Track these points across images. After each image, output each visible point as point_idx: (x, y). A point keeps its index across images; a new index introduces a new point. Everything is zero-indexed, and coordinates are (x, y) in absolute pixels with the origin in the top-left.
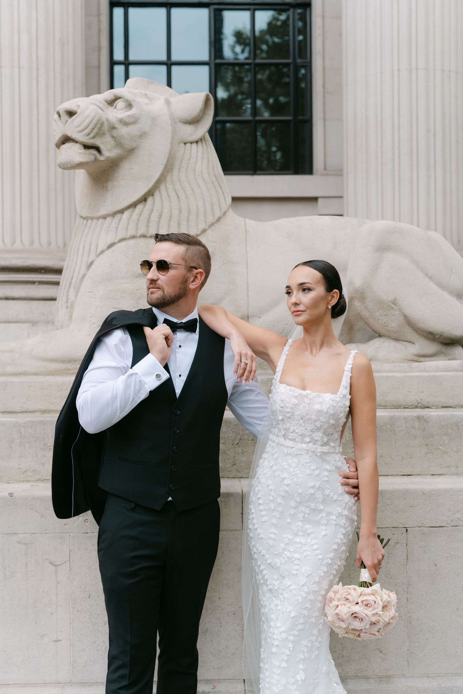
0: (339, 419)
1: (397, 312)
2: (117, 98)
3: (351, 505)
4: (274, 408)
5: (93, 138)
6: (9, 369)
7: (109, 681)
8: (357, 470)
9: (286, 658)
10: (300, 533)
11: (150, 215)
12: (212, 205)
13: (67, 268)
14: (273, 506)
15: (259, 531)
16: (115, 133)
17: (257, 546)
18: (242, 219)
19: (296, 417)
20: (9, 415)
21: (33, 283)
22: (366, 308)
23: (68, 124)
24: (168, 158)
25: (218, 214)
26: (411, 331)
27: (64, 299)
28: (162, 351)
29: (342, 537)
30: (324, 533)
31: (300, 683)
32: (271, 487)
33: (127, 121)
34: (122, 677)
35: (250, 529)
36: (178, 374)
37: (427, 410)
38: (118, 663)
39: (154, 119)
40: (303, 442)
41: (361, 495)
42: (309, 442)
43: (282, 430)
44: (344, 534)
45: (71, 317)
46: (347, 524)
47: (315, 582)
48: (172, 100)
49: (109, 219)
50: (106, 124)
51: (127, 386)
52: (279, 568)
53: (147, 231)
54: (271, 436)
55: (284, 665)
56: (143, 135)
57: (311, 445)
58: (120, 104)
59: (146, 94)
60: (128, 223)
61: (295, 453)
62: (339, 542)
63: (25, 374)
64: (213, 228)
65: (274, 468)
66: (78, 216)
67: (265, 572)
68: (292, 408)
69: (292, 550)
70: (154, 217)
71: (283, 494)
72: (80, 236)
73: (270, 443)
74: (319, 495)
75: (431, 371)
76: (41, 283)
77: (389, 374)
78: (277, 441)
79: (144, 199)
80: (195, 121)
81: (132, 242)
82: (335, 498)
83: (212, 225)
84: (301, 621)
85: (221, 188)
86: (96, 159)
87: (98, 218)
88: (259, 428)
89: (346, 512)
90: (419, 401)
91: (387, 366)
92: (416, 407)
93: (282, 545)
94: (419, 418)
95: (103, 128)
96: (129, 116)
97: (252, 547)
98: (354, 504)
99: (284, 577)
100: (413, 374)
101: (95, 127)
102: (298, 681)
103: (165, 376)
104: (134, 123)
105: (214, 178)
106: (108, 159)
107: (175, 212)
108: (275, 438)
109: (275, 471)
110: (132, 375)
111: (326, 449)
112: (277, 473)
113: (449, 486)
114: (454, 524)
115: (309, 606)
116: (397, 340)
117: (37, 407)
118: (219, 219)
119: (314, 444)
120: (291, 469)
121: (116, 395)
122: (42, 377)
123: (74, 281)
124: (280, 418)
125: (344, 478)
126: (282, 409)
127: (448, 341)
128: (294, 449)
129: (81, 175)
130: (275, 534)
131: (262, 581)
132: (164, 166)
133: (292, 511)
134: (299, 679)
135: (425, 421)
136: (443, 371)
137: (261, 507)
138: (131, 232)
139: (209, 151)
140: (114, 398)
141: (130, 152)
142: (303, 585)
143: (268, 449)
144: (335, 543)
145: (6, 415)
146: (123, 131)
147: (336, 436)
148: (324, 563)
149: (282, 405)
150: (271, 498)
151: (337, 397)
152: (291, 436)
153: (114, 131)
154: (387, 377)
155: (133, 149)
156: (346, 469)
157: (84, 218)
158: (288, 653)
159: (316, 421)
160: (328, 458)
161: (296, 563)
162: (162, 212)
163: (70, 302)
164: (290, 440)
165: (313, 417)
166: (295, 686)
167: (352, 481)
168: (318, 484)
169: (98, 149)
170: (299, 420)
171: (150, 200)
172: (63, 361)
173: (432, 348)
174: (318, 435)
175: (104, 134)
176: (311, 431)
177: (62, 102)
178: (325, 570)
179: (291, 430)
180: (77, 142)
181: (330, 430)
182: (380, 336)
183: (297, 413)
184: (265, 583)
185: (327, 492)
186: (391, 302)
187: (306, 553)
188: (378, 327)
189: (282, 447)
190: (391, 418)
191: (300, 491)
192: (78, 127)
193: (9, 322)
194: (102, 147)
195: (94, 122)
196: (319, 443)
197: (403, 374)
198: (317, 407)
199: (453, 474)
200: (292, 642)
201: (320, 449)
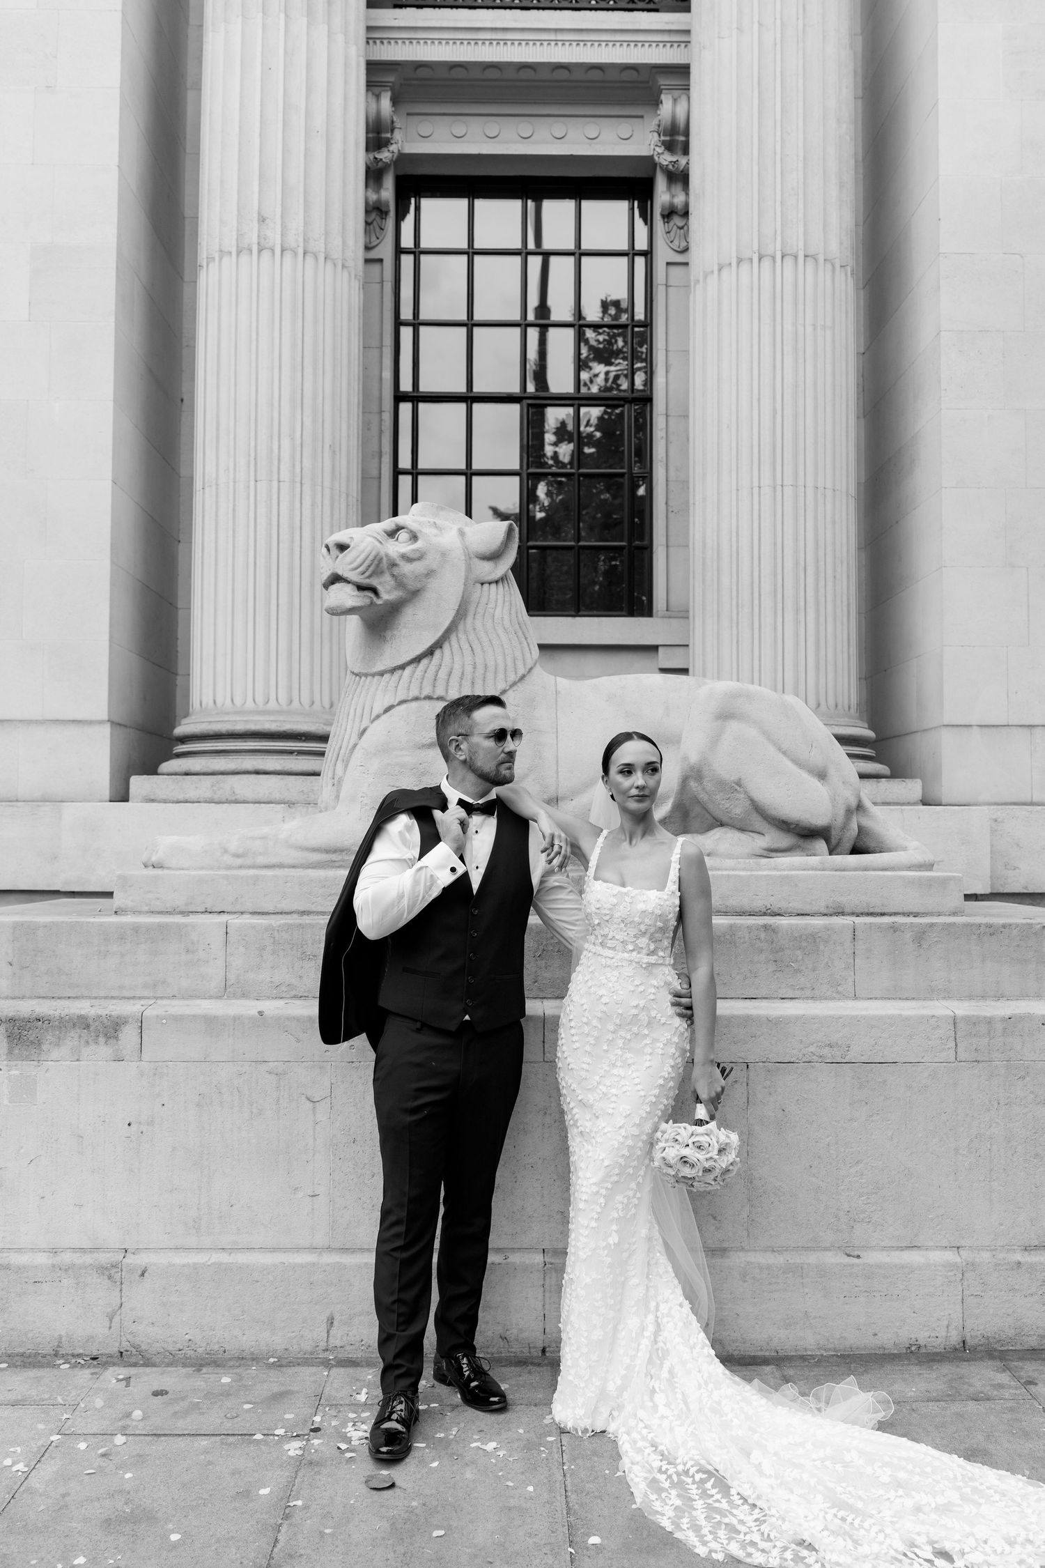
0: (668, 921)
1: (742, 796)
2: (399, 528)
3: (683, 1030)
4: (589, 911)
5: (369, 577)
6: (261, 860)
7: (381, 1241)
8: (690, 986)
9: (596, 1216)
10: (619, 1064)
11: (437, 671)
12: (515, 660)
13: (334, 736)
14: (586, 1029)
15: (569, 1060)
16: (396, 571)
17: (567, 1079)
18: (553, 677)
19: (615, 920)
20: (260, 917)
21: (291, 752)
22: (703, 789)
23: (338, 560)
24: (461, 601)
25: (521, 671)
26: (760, 818)
27: (330, 775)
28: (456, 840)
29: (670, 1070)
30: (648, 1064)
31: (613, 1247)
32: (585, 1007)
33: (412, 556)
34: (397, 1236)
35: (559, 1058)
36: (474, 866)
37: (778, 917)
38: (392, 1218)
39: (444, 554)
40: (624, 951)
41: (696, 1018)
42: (632, 951)
43: (599, 937)
44: (672, 1067)
45: (337, 797)
46: (677, 1054)
47: (635, 1124)
48: (467, 530)
49: (387, 676)
50: (385, 560)
51: (416, 882)
52: (592, 1106)
53: (434, 691)
54: (586, 946)
55: (593, 1224)
56: (430, 574)
57: (634, 954)
58: (403, 535)
59: (435, 523)
60: (410, 682)
61: (616, 964)
62: (666, 1076)
63: (281, 866)
64: (515, 688)
65: (590, 983)
66: (349, 672)
67: (575, 1111)
68: (610, 909)
69: (608, 1083)
70: (442, 674)
71: (599, 1015)
72: (351, 696)
73: (585, 953)
74: (644, 1017)
75: (784, 870)
76: (300, 753)
77: (731, 873)
78: (593, 951)
79: (430, 652)
80: (494, 557)
81: (414, 704)
82: (662, 1022)
83: (514, 684)
84: (617, 1171)
85: (526, 638)
86: (372, 603)
87: (373, 675)
88: (572, 933)
89: (676, 1039)
90: (769, 906)
91: (729, 863)
92: (765, 914)
93: (597, 1078)
94: (766, 927)
95: (381, 565)
96: (413, 550)
97: (560, 1080)
98: (687, 1030)
99: (597, 1117)
100: (760, 873)
101: (372, 564)
102: (610, 1245)
103: (461, 870)
104: (419, 559)
105: (517, 626)
106: (386, 603)
107: (469, 669)
108: (592, 946)
109: (590, 987)
110: (421, 868)
111: (653, 959)
112: (592, 990)
113: (801, 1012)
114: (807, 1060)
115: (627, 1154)
116: (742, 830)
117: (294, 907)
118: (523, 677)
119: (639, 953)
120: (611, 985)
121: (403, 893)
122: (301, 870)
123: (342, 751)
124: (597, 922)
125: (674, 996)
126: (597, 911)
127: (806, 832)
128: (614, 960)
129: (354, 621)
130: (589, 1064)
131: (571, 1122)
132: (455, 612)
133: (610, 1036)
134: (611, 1242)
135: (774, 930)
136: (798, 870)
137: (573, 1031)
138: (414, 692)
139: (512, 592)
140: (401, 896)
141: (414, 594)
142: (620, 1127)
143: (583, 960)
144: (660, 1077)
145: (256, 917)
146: (406, 568)
147: (666, 943)
148: (647, 1101)
149: (598, 906)
150: (585, 1020)
151: (664, 895)
152: (610, 943)
153: (394, 568)
154: (728, 876)
155: (418, 591)
156: (677, 985)
157: (356, 675)
158: (599, 1210)
159: (640, 924)
160: (655, 971)
161: (613, 1100)
162: (452, 669)
163: (336, 779)
164: (609, 948)
165: (636, 919)
166: (606, 1252)
167: (684, 1000)
168: (642, 1003)
169: (375, 591)
170: (619, 924)
171: (438, 653)
172: (327, 851)
173: (785, 840)
174: (643, 942)
175: (382, 572)
176: (635, 936)
177: (332, 533)
178: (648, 1110)
179: (610, 937)
180: (349, 582)
181: (657, 935)
182: (722, 825)
183: (617, 915)
184: (575, 1125)
185: (653, 1013)
186: (734, 783)
187: (624, 1089)
188: (718, 814)
189: (600, 957)
190: (731, 926)
191: (620, 1012)
192: (351, 563)
193: (259, 803)
194: (379, 588)
195: (371, 558)
196: (645, 951)
197: (749, 873)
198: (641, 907)
199: (807, 998)
200: (604, 1196)
201: (646, 959)
